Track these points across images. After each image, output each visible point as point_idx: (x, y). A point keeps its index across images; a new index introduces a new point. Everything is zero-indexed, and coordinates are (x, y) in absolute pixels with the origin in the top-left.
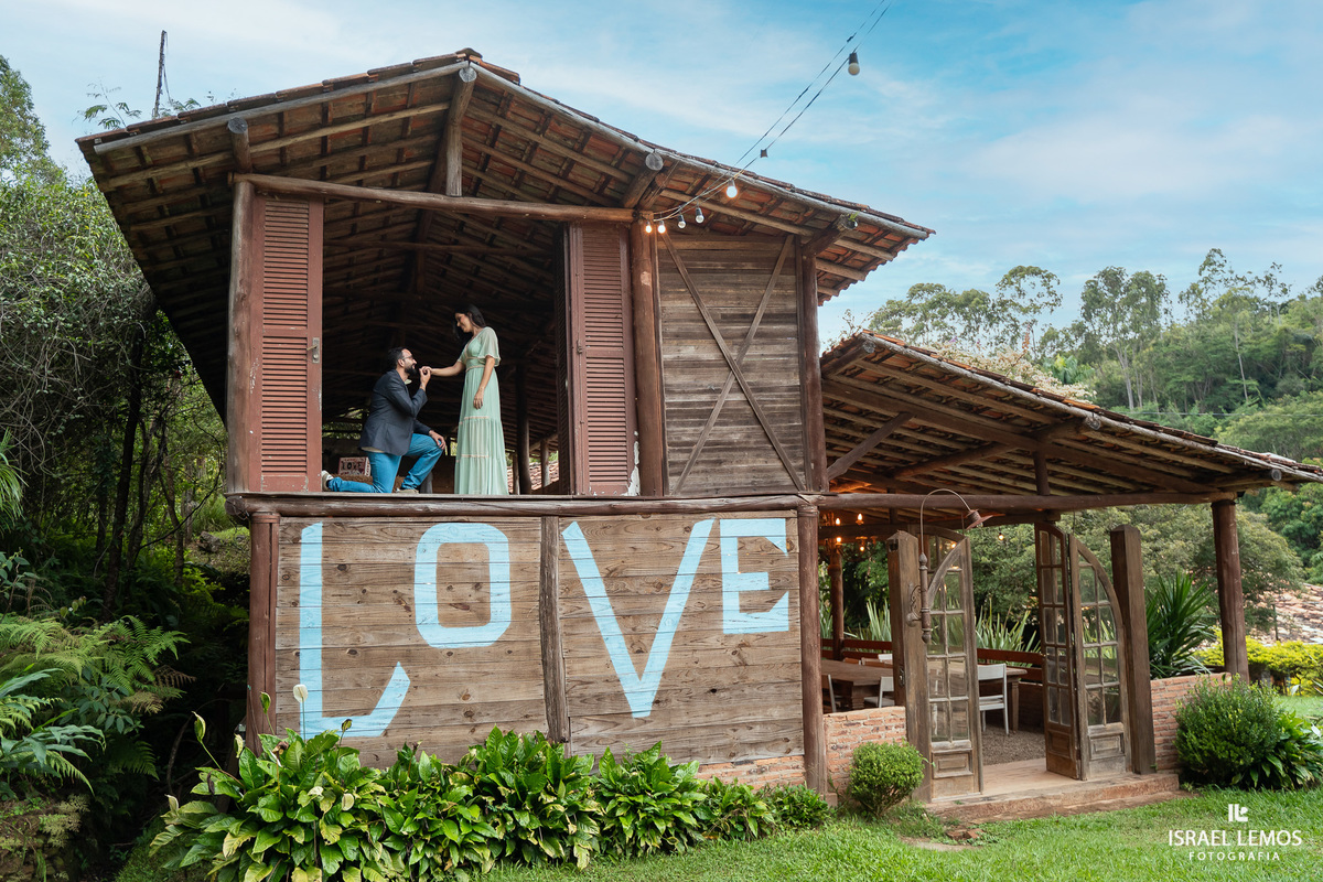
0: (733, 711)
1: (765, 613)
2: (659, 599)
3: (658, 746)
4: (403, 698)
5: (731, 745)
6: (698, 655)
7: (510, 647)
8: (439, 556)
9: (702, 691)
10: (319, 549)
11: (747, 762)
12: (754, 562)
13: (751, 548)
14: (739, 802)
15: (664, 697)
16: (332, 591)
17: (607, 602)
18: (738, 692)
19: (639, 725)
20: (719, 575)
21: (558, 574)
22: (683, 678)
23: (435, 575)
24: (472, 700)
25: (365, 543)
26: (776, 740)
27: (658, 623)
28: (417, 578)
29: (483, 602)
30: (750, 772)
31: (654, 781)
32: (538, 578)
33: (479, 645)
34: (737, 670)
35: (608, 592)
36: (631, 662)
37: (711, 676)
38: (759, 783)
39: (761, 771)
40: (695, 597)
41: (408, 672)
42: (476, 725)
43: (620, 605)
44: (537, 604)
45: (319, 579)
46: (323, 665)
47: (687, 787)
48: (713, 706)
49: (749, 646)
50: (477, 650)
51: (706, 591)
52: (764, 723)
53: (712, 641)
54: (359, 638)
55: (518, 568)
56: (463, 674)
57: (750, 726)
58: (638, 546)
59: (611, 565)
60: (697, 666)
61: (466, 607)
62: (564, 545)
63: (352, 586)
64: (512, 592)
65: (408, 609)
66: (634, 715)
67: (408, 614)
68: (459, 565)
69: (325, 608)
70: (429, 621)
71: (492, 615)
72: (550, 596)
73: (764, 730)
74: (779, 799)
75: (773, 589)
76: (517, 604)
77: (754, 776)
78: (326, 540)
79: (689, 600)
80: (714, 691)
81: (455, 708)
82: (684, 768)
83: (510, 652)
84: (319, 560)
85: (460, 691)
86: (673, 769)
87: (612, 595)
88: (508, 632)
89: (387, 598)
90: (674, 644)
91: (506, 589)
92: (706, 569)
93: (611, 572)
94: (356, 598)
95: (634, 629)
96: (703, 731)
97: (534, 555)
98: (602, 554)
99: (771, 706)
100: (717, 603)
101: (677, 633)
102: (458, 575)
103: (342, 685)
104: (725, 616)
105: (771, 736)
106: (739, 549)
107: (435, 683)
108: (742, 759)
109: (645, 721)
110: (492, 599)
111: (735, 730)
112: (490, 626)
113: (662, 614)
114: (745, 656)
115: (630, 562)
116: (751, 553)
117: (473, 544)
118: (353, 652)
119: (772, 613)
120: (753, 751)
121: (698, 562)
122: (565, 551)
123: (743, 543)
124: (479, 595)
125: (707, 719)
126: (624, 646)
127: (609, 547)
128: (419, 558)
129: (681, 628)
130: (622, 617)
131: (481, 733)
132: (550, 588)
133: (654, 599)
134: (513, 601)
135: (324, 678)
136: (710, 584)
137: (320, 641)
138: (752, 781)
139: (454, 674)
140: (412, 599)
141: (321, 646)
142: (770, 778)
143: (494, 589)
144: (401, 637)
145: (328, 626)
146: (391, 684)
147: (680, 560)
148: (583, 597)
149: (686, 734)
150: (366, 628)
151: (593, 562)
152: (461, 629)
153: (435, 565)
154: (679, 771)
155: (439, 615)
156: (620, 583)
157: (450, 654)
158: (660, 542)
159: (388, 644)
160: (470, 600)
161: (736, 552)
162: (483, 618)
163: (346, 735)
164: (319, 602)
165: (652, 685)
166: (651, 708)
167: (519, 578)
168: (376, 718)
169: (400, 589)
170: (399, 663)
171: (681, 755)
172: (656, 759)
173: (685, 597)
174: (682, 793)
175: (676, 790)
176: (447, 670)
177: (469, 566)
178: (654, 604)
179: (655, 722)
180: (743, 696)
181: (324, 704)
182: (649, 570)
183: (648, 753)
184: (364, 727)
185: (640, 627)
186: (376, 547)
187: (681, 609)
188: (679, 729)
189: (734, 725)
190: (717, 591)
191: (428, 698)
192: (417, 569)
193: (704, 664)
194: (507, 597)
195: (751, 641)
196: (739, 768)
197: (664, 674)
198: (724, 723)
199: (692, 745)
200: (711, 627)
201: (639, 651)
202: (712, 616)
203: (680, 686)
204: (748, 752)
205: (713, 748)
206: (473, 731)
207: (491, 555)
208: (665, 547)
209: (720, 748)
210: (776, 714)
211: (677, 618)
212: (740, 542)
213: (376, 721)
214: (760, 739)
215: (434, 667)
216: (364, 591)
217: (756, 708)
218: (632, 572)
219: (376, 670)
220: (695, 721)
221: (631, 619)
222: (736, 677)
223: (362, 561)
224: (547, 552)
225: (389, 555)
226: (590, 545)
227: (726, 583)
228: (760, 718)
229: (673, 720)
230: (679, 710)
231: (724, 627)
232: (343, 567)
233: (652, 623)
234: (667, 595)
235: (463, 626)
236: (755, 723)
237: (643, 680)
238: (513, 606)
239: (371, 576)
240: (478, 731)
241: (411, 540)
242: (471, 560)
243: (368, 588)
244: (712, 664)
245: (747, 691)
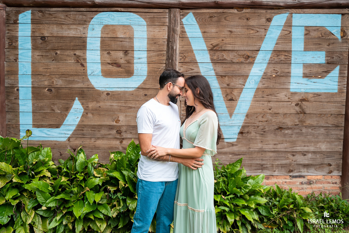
0: (293, 143)
1: (321, 80)
2: (247, 66)
3: (240, 161)
4: (79, 119)
5: (290, 164)
6: (271, 104)
7: (146, 92)
8: (102, 33)
9: (272, 128)
10: (29, 27)
11: (300, 177)
12: (316, 44)
13: (313, 34)
14: (291, 206)
15: (246, 130)
16: (37, 53)
17: (211, 66)
18: (297, 131)
19: (228, 147)
20: (290, 52)
21: (178, 46)
22: (260, 119)
23: (99, 45)
24: (120, 124)
25: (57, 24)
26: (322, 164)
27: (245, 82)
28: (89, 46)
29: (130, 62)
30: (302, 183)
31: (230, 186)
32: (165, 48)
33: (126, 90)
34: (298, 116)
35: (212, 59)
36: (225, 106)
37: (280, 119)
38: (307, 190)
39: (310, 183)
40: (271, 66)
41: (82, 104)
42: (123, 139)
43: (220, 69)
44: (164, 65)
45: (29, 45)
46: (32, 97)
47: (253, 193)
48: (280, 138)
49: (308, 101)
50: (125, 92)
51: (280, 62)
52: (314, 152)
53: (282, 96)
54: (53, 82)
55: (152, 41)
56: (116, 107)
57: (304, 154)
58: (234, 30)
59: (215, 42)
60: (270, 111)
61: (118, 65)
62: (183, 28)
63: (49, 50)
64: (148, 57)
65: (82, 65)
66: (226, 140)
67: (83, 68)
68: (115, 39)
69: (33, 63)
70: (95, 73)
71: (135, 72)
72: (172, 60)
73: (314, 157)
74: (321, 205)
75: (328, 63)
76: (151, 65)
77: (305, 186)
78: (34, 22)
79: (267, 68)
80: (280, 128)
81: (111, 127)
82: (253, 178)
83: (146, 95)
84: (29, 33)
85: (114, 117)
86: (245, 179)
87: (214, 62)
88: (144, 83)
89: (70, 58)
90: (255, 96)
91: (144, 55)
92: (280, 47)
93: (214, 47)
94: (51, 58)
95: (228, 85)
96: (271, 154)
97: (163, 34)
98: (208, 34)
99: (320, 142)
100: (287, 70)
101: (258, 89)
102: (114, 45)
103: (44, 110)
104: (292, 80)
105: (319, 161)
106: (306, 35)
107: (97, 111)
108: (297, 174)
109: (232, 145)
110: (135, 61)
111: (293, 155)
112: (133, 78)
113: (247, 76)
114: (304, 107)
115: (228, 40)
116: (315, 38)
117: (124, 26)
118: (50, 90)
119: (326, 80)
120: (305, 170)
121: (275, 42)
122: (183, 32)
123: (308, 30)
124: (128, 58)
125: (275, 146)
126: (221, 95)
127: (214, 30)
128: (90, 34)
129: (261, 86)
130: (220, 76)
131: (126, 143)
132: (172, 55)
133: (243, 66)
134: (149, 63)
135: (33, 104)
136: (282, 58)
137: (30, 83)
138: (303, 189)
139: (110, 107)
140: (85, 59)
141: (31, 86)
142: (316, 188)
143: (136, 55)
144: (78, 82)
145: (35, 74)
146: (72, 111)
147: (263, 41)
148: (194, 62)
149: (260, 155)
150: (57, 76)
151: (202, 40)
152: (115, 79)
153: (100, 39)
154: (251, 181)
155: (102, 70)
156: (219, 54)
157: (108, 94)
158: (249, 27)
159: (70, 86)
160: (122, 61)
161: (303, 37)
162: (129, 73)
163: (30, 139)
164: (30, 60)
165: (238, 121)
166: (236, 136)
167: (153, 48)
168: (63, 130)
169: (78, 53)
170: (77, 98)
171: (255, 168)
172: (238, 169)
173: (265, 66)
174: (250, 196)
175: (247, 193)
176: (107, 104)
177: (121, 40)
178: (243, 69)
179: (239, 145)
180: (301, 134)
181: (34, 120)
182: (240, 45)
183: (233, 165)
184: (56, 135)
185: (232, 84)
186: (63, 26)
187: (261, 73)
188: (255, 152)
189: (293, 152)
190: (288, 62)
191: (95, 121)
192: (89, 40)
193: (276, 111)
194: (145, 60)
195: (309, 98)
196: (294, 180)
197: (247, 116)
198: (287, 150)
199: (264, 162)
200: (282, 87)
201: (231, 100)
202: (283, 79)
203: (258, 124)
204: (302, 170)
205: (278, 166)
206: (121, 142)
207: (135, 33)
208: (252, 32)
209: (283, 166)
210: (324, 147)
211: (258, 79)
212: (306, 30)
213: (63, 132)
214: (310, 162)
215: (98, 102)
216: (56, 54)
217: (310, 142)
218: (229, 47)
219: (63, 101)
220: (266, 147)
221: (227, 78)
222: (297, 121)
223: (55, 35)
224: (171, 31)
225: (72, 32)
226: (200, 28)
227: (295, 58)
228: (312, 149)
229: (252, 145)
230: (257, 139)
231: (291, 87)
232: (43, 38)
233: (241, 81)
234: (252, 63)
235: (116, 77)
236: (308, 152)
237: (232, 119)
238: (148, 67)
239: (60, 44)
240: (125, 142)
241: (85, 23)
242: (122, 36)
243: (58, 52)
244: (281, 111)
245: (304, 130)
